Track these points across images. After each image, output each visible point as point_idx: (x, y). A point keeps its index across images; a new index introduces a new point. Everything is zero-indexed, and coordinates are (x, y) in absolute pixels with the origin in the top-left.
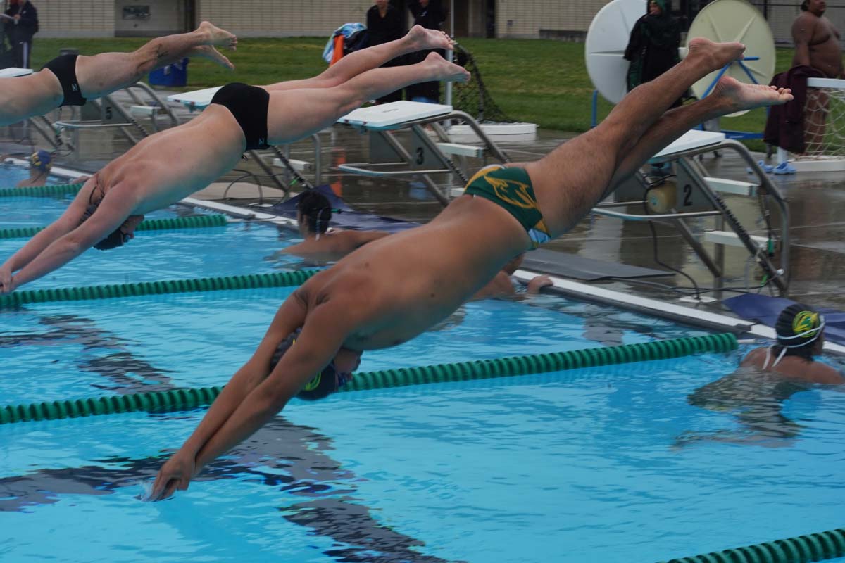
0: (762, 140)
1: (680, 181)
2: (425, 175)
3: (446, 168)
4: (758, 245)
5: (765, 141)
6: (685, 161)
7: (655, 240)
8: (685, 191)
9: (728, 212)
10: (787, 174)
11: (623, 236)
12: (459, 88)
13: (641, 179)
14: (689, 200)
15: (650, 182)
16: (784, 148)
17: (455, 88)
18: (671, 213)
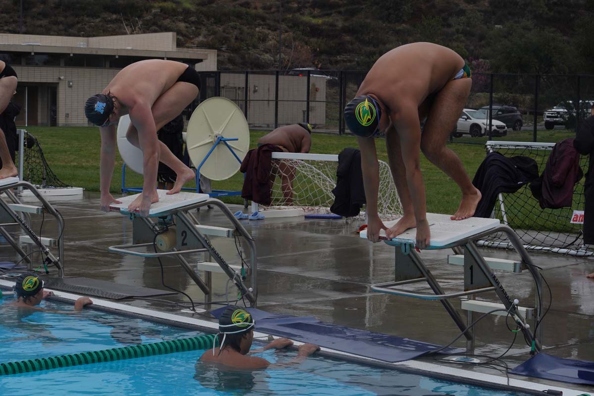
0: (240, 196)
1: (179, 229)
2: (2, 227)
3: (16, 222)
4: (235, 271)
5: (242, 197)
6: (181, 214)
7: (162, 268)
8: (182, 235)
9: (213, 249)
10: (259, 219)
11: (145, 266)
13: (152, 227)
14: (185, 242)
15: (158, 229)
16: (255, 201)
17: (26, 163)
18: (174, 251)
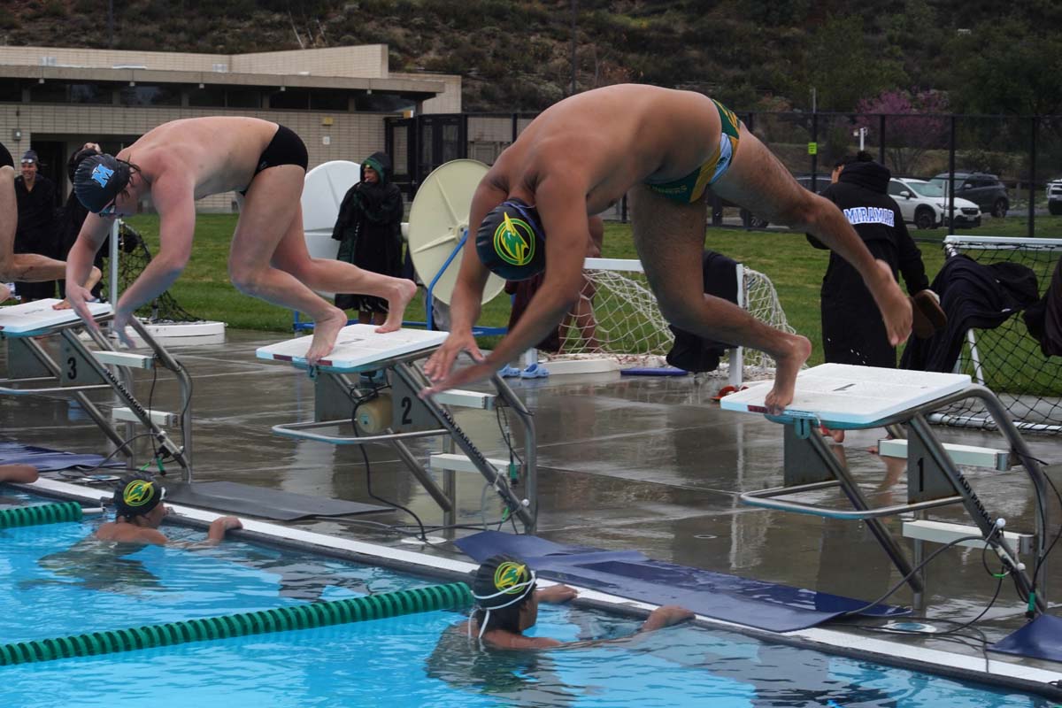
1: (398, 394)
2: (80, 393)
3: (106, 383)
4: (497, 470)
6: (401, 367)
7: (368, 465)
8: (403, 405)
9: (458, 430)
10: (538, 377)
11: (336, 461)
12: (127, 279)
13: (349, 392)
14: (408, 418)
15: (360, 395)
17: (122, 278)
18: (387, 433)
